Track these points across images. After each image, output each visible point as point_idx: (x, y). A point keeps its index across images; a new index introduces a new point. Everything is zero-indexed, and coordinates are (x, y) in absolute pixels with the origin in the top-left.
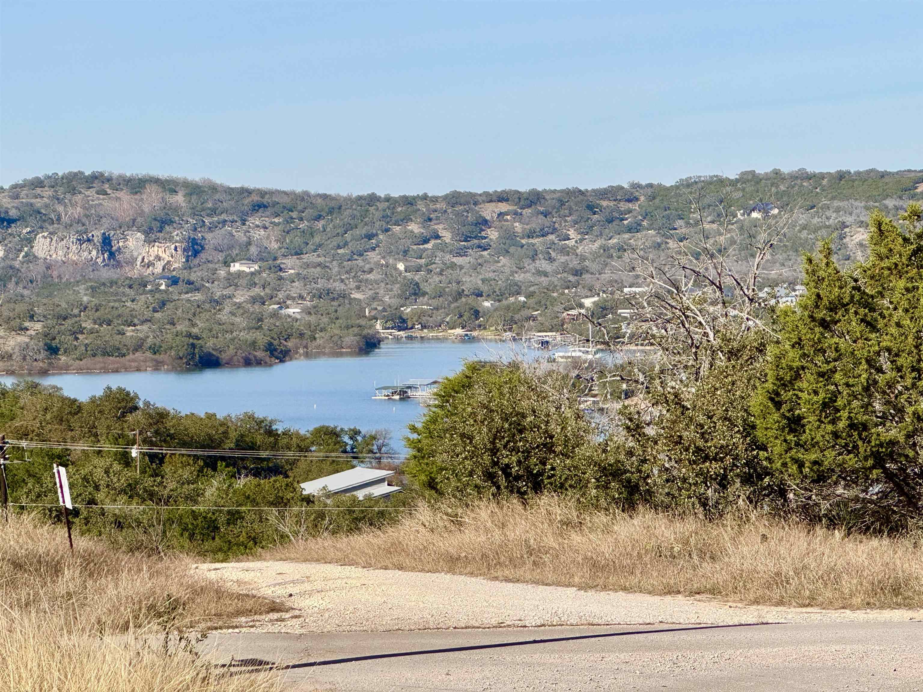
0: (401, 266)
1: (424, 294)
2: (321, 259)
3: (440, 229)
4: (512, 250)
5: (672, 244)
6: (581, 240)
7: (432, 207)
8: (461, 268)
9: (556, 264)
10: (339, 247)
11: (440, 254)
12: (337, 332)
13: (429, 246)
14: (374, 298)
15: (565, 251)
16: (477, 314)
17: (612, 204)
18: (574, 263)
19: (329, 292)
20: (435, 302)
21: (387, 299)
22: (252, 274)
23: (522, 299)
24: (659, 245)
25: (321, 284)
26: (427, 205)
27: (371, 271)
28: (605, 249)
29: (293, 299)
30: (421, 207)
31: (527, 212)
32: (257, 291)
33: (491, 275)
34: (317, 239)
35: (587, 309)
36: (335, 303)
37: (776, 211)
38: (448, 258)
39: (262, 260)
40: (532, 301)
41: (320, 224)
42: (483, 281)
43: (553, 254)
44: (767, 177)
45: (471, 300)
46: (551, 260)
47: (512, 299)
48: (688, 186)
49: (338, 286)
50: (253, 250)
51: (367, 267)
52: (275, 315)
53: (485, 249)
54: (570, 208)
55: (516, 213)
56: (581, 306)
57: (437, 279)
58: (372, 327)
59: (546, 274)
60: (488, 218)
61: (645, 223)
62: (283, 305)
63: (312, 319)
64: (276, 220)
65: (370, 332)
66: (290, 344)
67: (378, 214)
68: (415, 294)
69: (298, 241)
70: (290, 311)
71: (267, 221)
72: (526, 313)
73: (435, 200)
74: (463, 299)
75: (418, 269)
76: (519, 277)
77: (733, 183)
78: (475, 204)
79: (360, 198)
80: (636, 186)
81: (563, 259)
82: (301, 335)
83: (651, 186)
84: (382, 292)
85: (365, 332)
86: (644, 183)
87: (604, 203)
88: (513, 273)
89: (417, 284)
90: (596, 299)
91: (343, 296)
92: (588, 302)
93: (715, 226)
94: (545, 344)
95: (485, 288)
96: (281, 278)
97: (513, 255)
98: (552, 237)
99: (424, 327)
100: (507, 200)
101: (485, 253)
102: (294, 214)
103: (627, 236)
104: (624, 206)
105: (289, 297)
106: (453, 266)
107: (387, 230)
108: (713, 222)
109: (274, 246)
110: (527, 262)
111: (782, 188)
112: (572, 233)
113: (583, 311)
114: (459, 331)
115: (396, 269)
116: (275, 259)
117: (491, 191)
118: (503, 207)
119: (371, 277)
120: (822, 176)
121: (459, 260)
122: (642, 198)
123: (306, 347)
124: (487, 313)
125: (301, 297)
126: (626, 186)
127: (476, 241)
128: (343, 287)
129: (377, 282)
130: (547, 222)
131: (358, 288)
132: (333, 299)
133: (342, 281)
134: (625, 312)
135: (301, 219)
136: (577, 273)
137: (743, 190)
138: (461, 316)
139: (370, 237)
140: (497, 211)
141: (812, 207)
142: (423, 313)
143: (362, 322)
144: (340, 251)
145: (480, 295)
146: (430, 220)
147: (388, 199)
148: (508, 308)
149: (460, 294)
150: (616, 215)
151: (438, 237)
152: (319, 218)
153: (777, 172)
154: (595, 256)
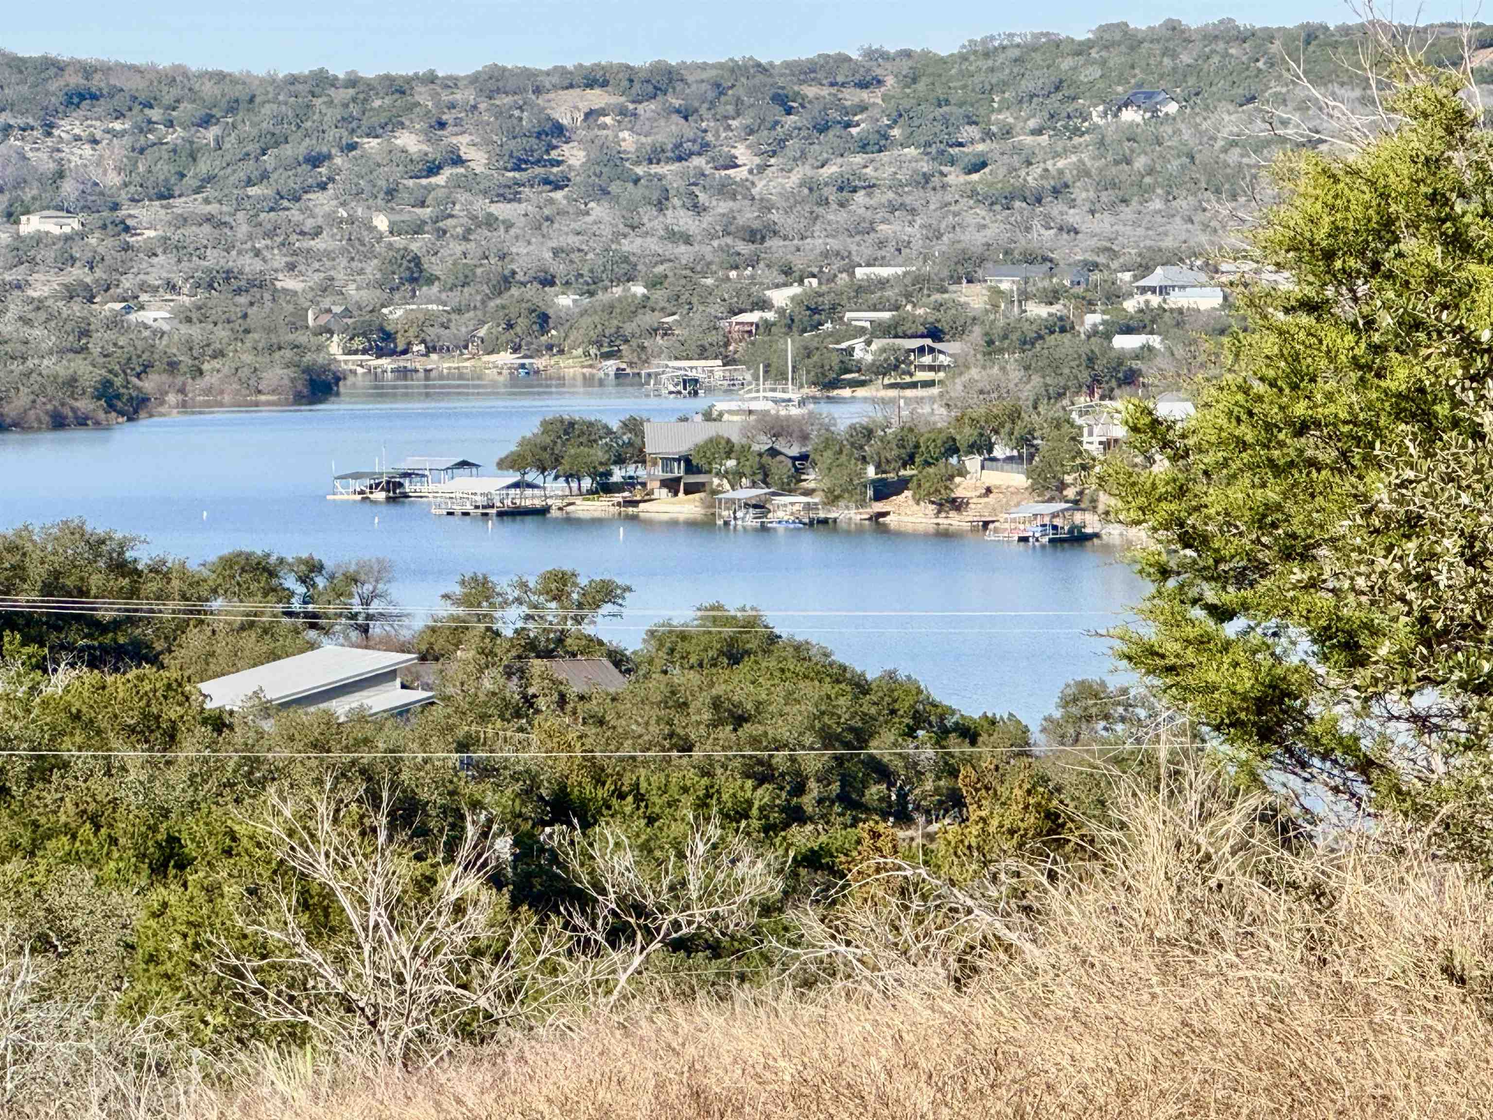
0: (381, 222)
1: (431, 280)
2: (213, 208)
3: (463, 143)
4: (614, 188)
5: (955, 177)
6: (763, 168)
7: (446, 97)
8: (509, 225)
9: (707, 219)
10: (250, 182)
11: (462, 197)
12: (248, 358)
13: (440, 180)
14: (327, 287)
15: (726, 190)
16: (543, 320)
17: (825, 92)
18: (748, 216)
19: (229, 275)
20: (455, 298)
21: (351, 290)
22: (68, 238)
23: (639, 290)
24: (927, 178)
25: (214, 259)
26: (435, 95)
27: (317, 232)
28: (811, 186)
29: (155, 290)
30: (423, 96)
31: (647, 109)
32: (77, 273)
33: (573, 241)
34: (203, 167)
35: (781, 312)
36: (242, 300)
37: (1172, 108)
38: (482, 206)
39: (85, 208)
40: (659, 295)
41: (211, 134)
42: (556, 252)
43: (703, 197)
44: (1152, 36)
45: (531, 291)
46: (697, 209)
47: (618, 291)
48: (987, 55)
49: (250, 265)
50: (69, 188)
51: (309, 224)
52: (115, 323)
53: (558, 187)
54: (738, 101)
55: (623, 112)
56: (763, 305)
57: (458, 248)
58: (319, 348)
59: (687, 240)
60: (565, 121)
61: (896, 132)
62: (132, 303)
63: (195, 331)
64: (117, 126)
65: (321, 359)
66: (149, 384)
67: (332, 115)
68: (413, 280)
69: (164, 170)
70: (147, 316)
71: (98, 128)
72: (648, 319)
73: (452, 83)
74: (514, 291)
75: (418, 229)
76: (630, 245)
77: (1081, 49)
78: (538, 91)
79: (293, 80)
80: (876, 56)
81: (723, 207)
82: (173, 366)
83: (907, 54)
84: (340, 276)
85: (308, 358)
86: (892, 49)
87: (810, 91)
88: (617, 236)
89: (416, 260)
90: (795, 290)
91: (259, 284)
92: (781, 297)
93: (1044, 139)
94: (692, 386)
95: (559, 268)
96: (127, 248)
97: (616, 199)
98: (697, 161)
99: (431, 349)
100: (604, 84)
101: (559, 195)
102: (155, 114)
103: (859, 159)
104: (852, 96)
105: (144, 287)
106: (490, 222)
107: (352, 147)
108: (1038, 132)
109: (113, 179)
110: (648, 216)
111: (1186, 58)
112: (742, 153)
113: (770, 316)
114: (506, 358)
115: (372, 229)
116: (115, 207)
117: (570, 65)
118: (597, 98)
119: (318, 244)
120: (1269, 35)
121: (501, 210)
122: (890, 81)
123: (182, 391)
124: (568, 322)
125: (172, 287)
126: (855, 55)
127: (538, 170)
128: (258, 264)
129: (329, 255)
130: (688, 130)
131: (291, 267)
132: (238, 291)
133: (257, 253)
134: (861, 318)
135: (170, 124)
136: (754, 236)
137: (1103, 63)
138: (510, 326)
139: (315, 161)
140: (584, 107)
141: (1252, 99)
142: (429, 320)
143: (302, 338)
144: (252, 191)
145: (548, 281)
146: (442, 125)
147: (353, 82)
148: (610, 308)
149: (507, 281)
150: (834, 114)
151: (458, 161)
152: (206, 121)
153: (1173, 27)
154: (792, 201)
